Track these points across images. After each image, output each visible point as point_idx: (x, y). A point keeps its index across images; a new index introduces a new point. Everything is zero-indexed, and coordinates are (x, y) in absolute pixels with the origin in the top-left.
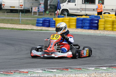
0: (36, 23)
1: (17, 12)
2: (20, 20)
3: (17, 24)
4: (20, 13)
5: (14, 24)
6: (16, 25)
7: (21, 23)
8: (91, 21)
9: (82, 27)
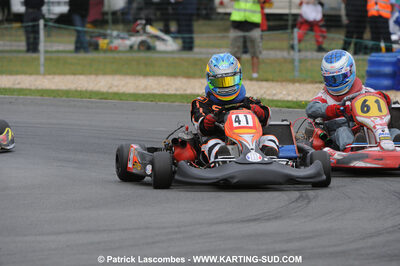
0: (364, 74)
1: (283, 28)
2: (292, 61)
3: (282, 81)
4: (296, 30)
5: (267, 80)
6: (274, 84)
7: (297, 74)
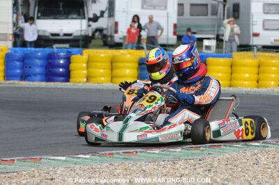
8: (50, 61)
9: (24, 77)
